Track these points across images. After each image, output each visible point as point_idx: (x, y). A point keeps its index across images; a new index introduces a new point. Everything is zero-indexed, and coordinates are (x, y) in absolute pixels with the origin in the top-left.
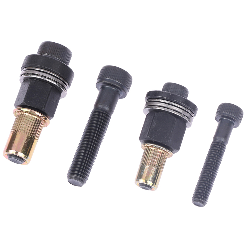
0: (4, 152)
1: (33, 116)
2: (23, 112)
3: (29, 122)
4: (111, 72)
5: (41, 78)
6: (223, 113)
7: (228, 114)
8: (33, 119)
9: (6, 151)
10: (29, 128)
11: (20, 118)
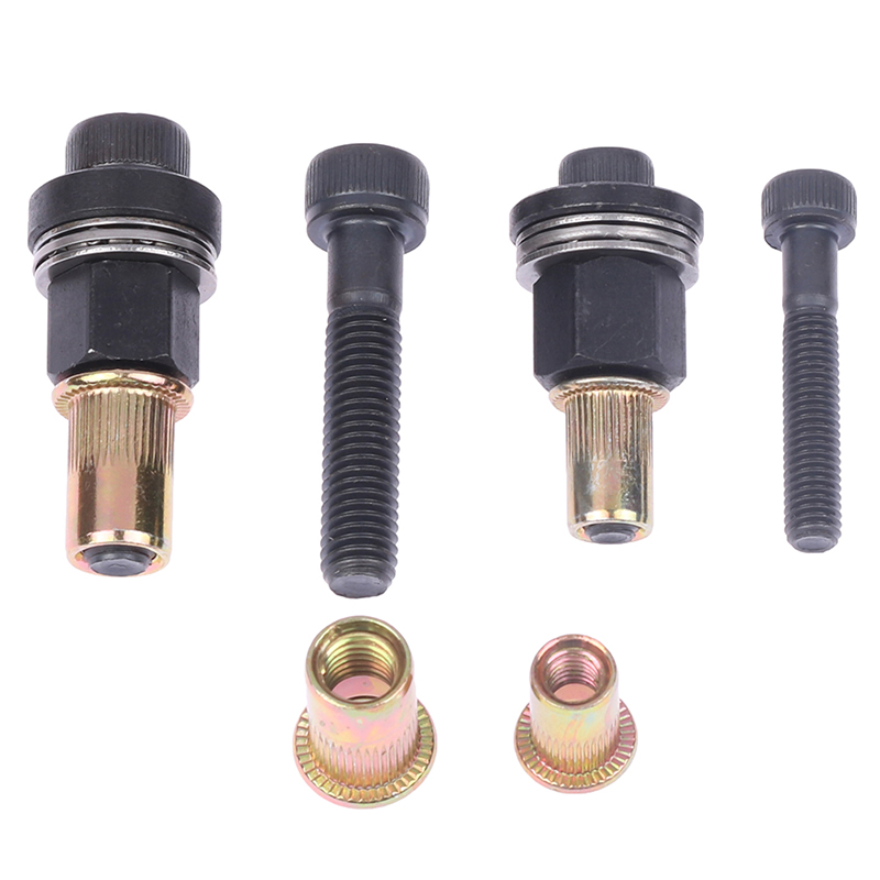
1: (131, 391)
2: (90, 388)
3: (132, 415)
4: (358, 166)
5: (119, 250)
6: (795, 207)
7: (814, 205)
8: (142, 403)
9: (77, 542)
10: (140, 439)
11: (87, 418)
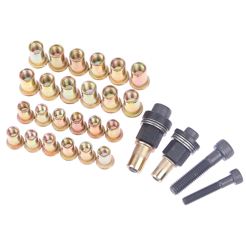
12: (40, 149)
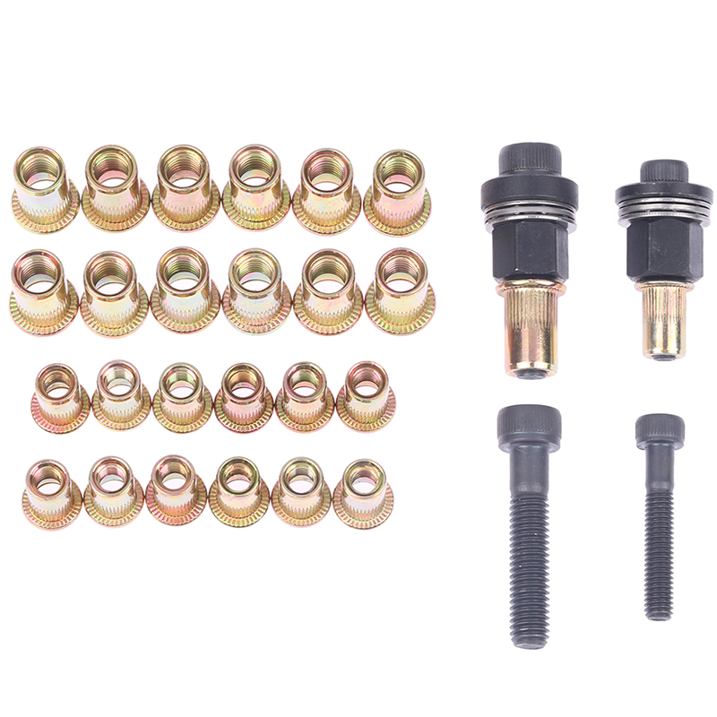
0: (507, 371)
1: (537, 289)
2: (516, 288)
8: (542, 295)
9: (511, 368)
11: (512, 301)
12: (141, 507)
